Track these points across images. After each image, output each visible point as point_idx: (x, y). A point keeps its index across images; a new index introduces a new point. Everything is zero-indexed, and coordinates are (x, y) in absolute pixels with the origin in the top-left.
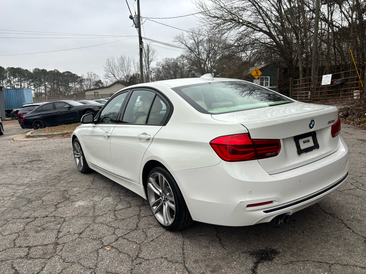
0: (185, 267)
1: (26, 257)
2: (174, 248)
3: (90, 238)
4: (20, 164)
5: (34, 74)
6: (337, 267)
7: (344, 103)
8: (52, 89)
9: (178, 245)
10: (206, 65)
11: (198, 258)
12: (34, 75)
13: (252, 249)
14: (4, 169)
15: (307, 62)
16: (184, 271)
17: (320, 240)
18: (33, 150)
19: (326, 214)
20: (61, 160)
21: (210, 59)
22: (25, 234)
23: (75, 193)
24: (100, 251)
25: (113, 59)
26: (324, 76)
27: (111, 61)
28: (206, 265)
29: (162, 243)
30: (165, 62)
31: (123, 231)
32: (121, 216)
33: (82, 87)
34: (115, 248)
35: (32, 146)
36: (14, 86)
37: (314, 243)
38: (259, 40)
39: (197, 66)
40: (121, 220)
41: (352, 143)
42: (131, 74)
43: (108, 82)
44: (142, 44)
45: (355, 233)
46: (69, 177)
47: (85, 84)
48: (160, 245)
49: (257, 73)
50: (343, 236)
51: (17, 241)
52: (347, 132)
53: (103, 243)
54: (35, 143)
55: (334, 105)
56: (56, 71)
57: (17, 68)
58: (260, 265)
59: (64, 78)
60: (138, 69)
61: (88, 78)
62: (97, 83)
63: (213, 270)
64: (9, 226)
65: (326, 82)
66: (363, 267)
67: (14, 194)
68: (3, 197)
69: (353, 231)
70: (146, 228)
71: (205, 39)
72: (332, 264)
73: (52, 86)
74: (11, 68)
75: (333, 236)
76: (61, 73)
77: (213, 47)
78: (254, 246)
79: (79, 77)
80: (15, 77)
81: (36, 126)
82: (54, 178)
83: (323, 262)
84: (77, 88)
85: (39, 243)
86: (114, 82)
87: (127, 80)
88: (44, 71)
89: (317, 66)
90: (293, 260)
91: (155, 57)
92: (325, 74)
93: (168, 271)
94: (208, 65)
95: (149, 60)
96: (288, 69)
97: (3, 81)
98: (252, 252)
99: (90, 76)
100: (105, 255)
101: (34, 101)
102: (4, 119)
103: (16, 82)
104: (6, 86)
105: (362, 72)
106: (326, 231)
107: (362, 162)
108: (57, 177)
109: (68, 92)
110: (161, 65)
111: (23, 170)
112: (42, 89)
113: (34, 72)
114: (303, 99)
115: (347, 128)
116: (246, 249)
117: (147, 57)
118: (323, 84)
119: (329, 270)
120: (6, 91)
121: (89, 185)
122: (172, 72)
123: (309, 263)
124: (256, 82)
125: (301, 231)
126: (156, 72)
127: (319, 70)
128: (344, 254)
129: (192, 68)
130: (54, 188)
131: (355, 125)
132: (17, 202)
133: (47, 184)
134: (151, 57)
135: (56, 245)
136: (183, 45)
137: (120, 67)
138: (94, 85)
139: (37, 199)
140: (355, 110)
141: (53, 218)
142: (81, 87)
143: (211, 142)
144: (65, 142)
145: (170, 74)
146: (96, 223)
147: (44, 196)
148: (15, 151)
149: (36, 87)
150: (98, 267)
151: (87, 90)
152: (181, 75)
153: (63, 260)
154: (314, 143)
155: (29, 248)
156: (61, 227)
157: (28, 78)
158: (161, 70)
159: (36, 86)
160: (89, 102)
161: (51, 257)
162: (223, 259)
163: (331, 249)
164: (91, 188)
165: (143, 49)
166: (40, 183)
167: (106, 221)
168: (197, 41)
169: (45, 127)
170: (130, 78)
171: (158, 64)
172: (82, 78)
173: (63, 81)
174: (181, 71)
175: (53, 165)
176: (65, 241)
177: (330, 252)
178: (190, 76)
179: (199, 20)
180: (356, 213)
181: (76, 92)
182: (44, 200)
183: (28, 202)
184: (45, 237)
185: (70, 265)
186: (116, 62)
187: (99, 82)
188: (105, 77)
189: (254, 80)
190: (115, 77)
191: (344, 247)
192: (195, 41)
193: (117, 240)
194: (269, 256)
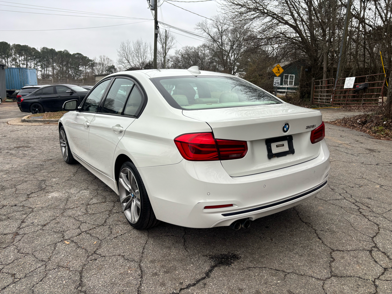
0: (140, 266)
2: (136, 246)
3: (53, 230)
4: (6, 149)
5: (41, 53)
6: (292, 276)
8: (61, 72)
9: (140, 243)
10: (229, 57)
11: (156, 258)
12: (42, 54)
13: (214, 253)
15: (332, 62)
16: (137, 270)
17: (285, 248)
18: (25, 135)
19: (302, 223)
20: (50, 149)
21: (234, 50)
23: (53, 184)
24: (58, 244)
25: (128, 43)
26: (347, 79)
27: (127, 45)
28: (162, 265)
29: (124, 241)
30: (185, 50)
31: (89, 225)
32: (92, 210)
34: (75, 243)
35: (25, 131)
36: (20, 65)
37: (278, 251)
38: (284, 33)
39: (219, 57)
40: (91, 214)
41: (359, 153)
42: (147, 61)
43: (122, 68)
44: (157, 29)
45: (324, 243)
46: (52, 167)
47: (97, 69)
48: (122, 243)
49: (279, 70)
50: (311, 246)
52: (358, 141)
53: (64, 236)
54: (29, 128)
55: (356, 111)
56: (66, 52)
57: (24, 45)
58: (216, 268)
59: (74, 60)
61: (101, 62)
62: (110, 68)
63: (167, 271)
65: (349, 85)
66: (319, 279)
69: (322, 242)
70: (114, 224)
71: (230, 29)
72: (289, 273)
73: (60, 67)
74: (17, 45)
75: (300, 245)
76: (71, 54)
77: (238, 37)
78: (217, 250)
79: (91, 61)
80: (21, 55)
81: (35, 110)
82: (36, 166)
83: (280, 270)
84: (88, 72)
86: (128, 68)
87: (142, 68)
88: (52, 51)
89: (343, 67)
90: (251, 266)
91: (174, 44)
92: (349, 77)
93: (121, 269)
94: (231, 57)
95: (167, 47)
96: (312, 68)
97: (7, 59)
98: (213, 255)
99: (103, 60)
100: (63, 249)
101: (38, 83)
102: (4, 100)
103: (22, 60)
104: (11, 64)
106: (295, 239)
107: (360, 172)
108: (39, 166)
109: (78, 76)
110: (180, 53)
111: (7, 156)
112: (49, 71)
113: (42, 51)
114: (324, 101)
115: (360, 137)
116: (208, 252)
118: (345, 87)
119: (283, 279)
120: (9, 69)
121: (70, 177)
122: (192, 62)
123: (265, 270)
124: (276, 80)
125: (270, 238)
126: (175, 61)
127: (345, 72)
128: (305, 263)
129: (214, 59)
130: (32, 177)
131: (370, 133)
133: (27, 172)
134: (170, 44)
135: (16, 235)
136: (206, 33)
137: (135, 53)
138: (106, 70)
139: (11, 187)
140: (374, 118)
141: (21, 207)
142: (92, 71)
143: (176, 140)
145: (189, 65)
146: (64, 216)
147: (20, 185)
148: (6, 135)
149: (43, 68)
150: (51, 261)
151: (99, 76)
152: (202, 66)
153: (18, 250)
154: (289, 148)
156: (26, 217)
157: (35, 57)
158: (180, 59)
159: (44, 67)
161: (7, 247)
162: (181, 260)
163: (293, 258)
164: (72, 180)
165: (158, 34)
166: (19, 171)
167: (75, 214)
168: (220, 30)
169: (44, 112)
170: (145, 66)
171: (177, 53)
172: (94, 62)
173: (72, 63)
174: (202, 61)
175: (40, 153)
176: (26, 232)
177: (292, 261)
178: (211, 68)
179: (220, 7)
180: (333, 224)
181: (87, 77)
182: (17, 189)
183: (1, 189)
184: (7, 226)
185: (24, 256)
186: (132, 46)
187: (112, 68)
188: (118, 63)
189: (275, 78)
190: (129, 63)
191: (307, 257)
192: (219, 30)
193: (79, 235)
194: (229, 261)
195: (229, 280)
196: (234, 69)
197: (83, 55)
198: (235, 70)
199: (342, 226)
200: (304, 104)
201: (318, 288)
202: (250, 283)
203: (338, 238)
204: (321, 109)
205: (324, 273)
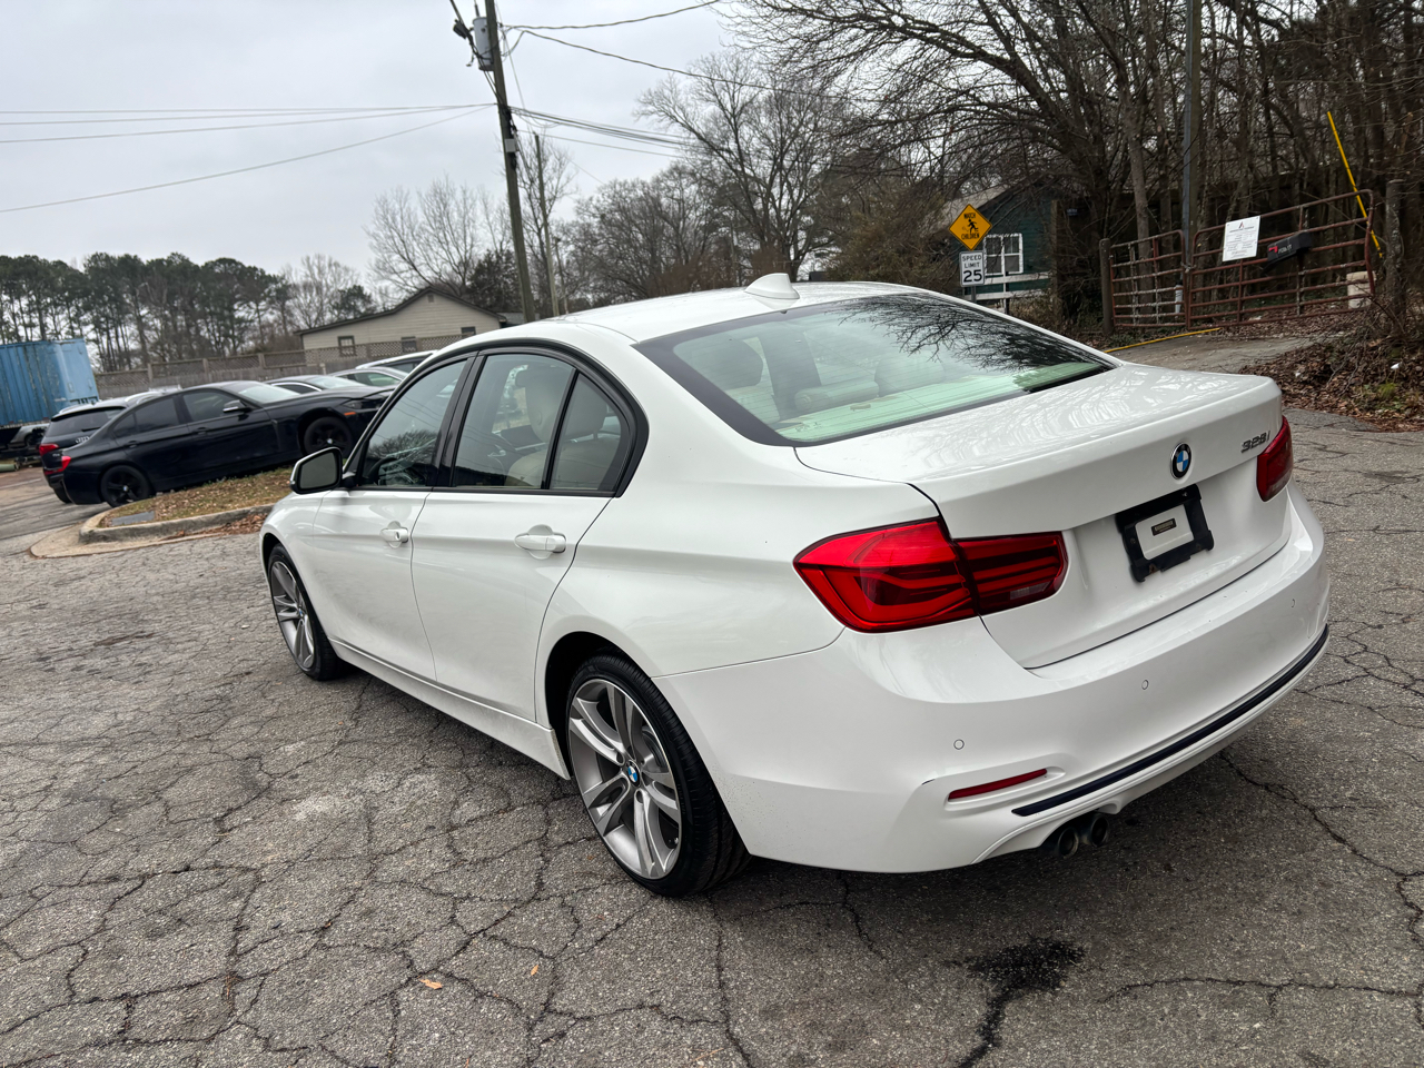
0: (732, 1039)
1: (118, 1041)
2: (686, 962)
3: (362, 945)
4: (65, 655)
5: (90, 277)
6: (1298, 998)
7: (1313, 327)
8: (168, 334)
9: (698, 950)
10: (774, 201)
11: (779, 997)
12: (92, 281)
13: (981, 947)
14: (6, 681)
15: (1162, 173)
16: (728, 1055)
17: (1232, 895)
18: (114, 593)
19: (1253, 788)
20: (228, 631)
21: (787, 174)
22: (108, 946)
23: (291, 765)
24: (403, 995)
25: (403, 199)
26: (1231, 226)
27: (397, 206)
28: (808, 1022)
29: (637, 949)
30: (609, 197)
31: (485, 908)
32: (476, 846)
33: (288, 318)
34: (462, 980)
35: (108, 577)
36: (17, 330)
37: (1209, 907)
38: (972, 92)
39: (736, 206)
40: (477, 863)
41: (1346, 492)
42: (480, 253)
43: (390, 290)
44: (511, 137)
45: (1361, 855)
46: (263, 700)
47: (299, 306)
48: (633, 957)
49: (972, 224)
50: (1318, 871)
51: (78, 978)
52: (1326, 447)
53: (412, 962)
54: (117, 563)
55: (1275, 336)
56: (179, 261)
57: (23, 256)
58: (1010, 1007)
59: (213, 284)
60: (504, 235)
61: (310, 279)
62: (347, 298)
63: (836, 1042)
64: (45, 920)
65: (1240, 247)
66: (1393, 992)
67: (51, 786)
68: (11, 798)
69: (1354, 851)
70: (575, 890)
71: (761, 97)
72: (1279, 988)
73: (164, 319)
75: (1278, 873)
76: (197, 266)
77: (794, 126)
78: (985, 934)
79: (274, 280)
80: (16, 294)
81: (117, 492)
82: (203, 706)
83: (1244, 983)
84: (268, 322)
85: (165, 981)
86: (414, 290)
87: (464, 280)
88: (129, 263)
89: (1203, 186)
90: (1135, 979)
91: (569, 180)
92: (1235, 217)
93: (666, 1057)
94: (780, 199)
95: (547, 194)
96: (1090, 203)
98: (979, 958)
99: (316, 271)
100: (425, 1010)
101: (98, 390)
103: (22, 312)
105: (1375, 202)
106: (1253, 855)
107: (1383, 565)
108: (215, 702)
109: (234, 342)
110: (593, 210)
111: (80, 681)
112: (128, 338)
113: (91, 268)
114: (1155, 318)
115: (1326, 430)
116: (957, 949)
117: (537, 182)
118: (1228, 256)
119: (1268, 1013)
121: (342, 729)
122: (640, 236)
123: (1193, 989)
124: (969, 261)
125: (1158, 862)
126: (575, 241)
127: (1212, 200)
128: (1322, 942)
129: (717, 216)
130: (205, 748)
131: (1355, 413)
132: (66, 817)
133: (179, 734)
134: (555, 182)
135: (232, 984)
136: (677, 125)
137: (431, 230)
138: (334, 307)
139: (143, 799)
140: (1354, 355)
141: (212, 872)
142: (284, 318)
143: (801, 560)
144: (237, 552)
145: (631, 246)
146: (382, 883)
147: (172, 785)
148: (43, 600)
149: (104, 330)
150: (399, 1062)
151: (311, 331)
153: (262, 1041)
154: (1192, 529)
155: (129, 1000)
156: (245, 907)
157: (66, 294)
158: (597, 232)
159: (104, 326)
160: (319, 384)
161: (218, 1033)
162: (873, 994)
163: (1273, 929)
164: (354, 741)
165: (518, 154)
166: (150, 733)
167: (417, 871)
168: (729, 107)
169: (152, 494)
170: (473, 272)
171: (581, 209)
172: (284, 282)
173: (208, 298)
174: (677, 229)
175: (197, 653)
176: (267, 966)
177: (1272, 939)
178: (713, 246)
179: (731, 28)
180: (1365, 775)
181: (266, 341)
182: (170, 803)
183: (111, 814)
184: (187, 953)
185: (293, 1060)
186: (416, 209)
187: (354, 295)
188: (376, 274)
189: (963, 255)
190: (416, 269)
191: (1323, 918)
192: (723, 109)
193: (464, 947)
194: (1045, 971)
195: (1076, 1046)
196: (796, 242)
197: (241, 264)
198: (801, 245)
199: (1401, 779)
200: (1081, 335)
201: (1403, 1027)
202: (1156, 1046)
203: (1401, 827)
204: (1149, 346)
205: (1404, 968)
